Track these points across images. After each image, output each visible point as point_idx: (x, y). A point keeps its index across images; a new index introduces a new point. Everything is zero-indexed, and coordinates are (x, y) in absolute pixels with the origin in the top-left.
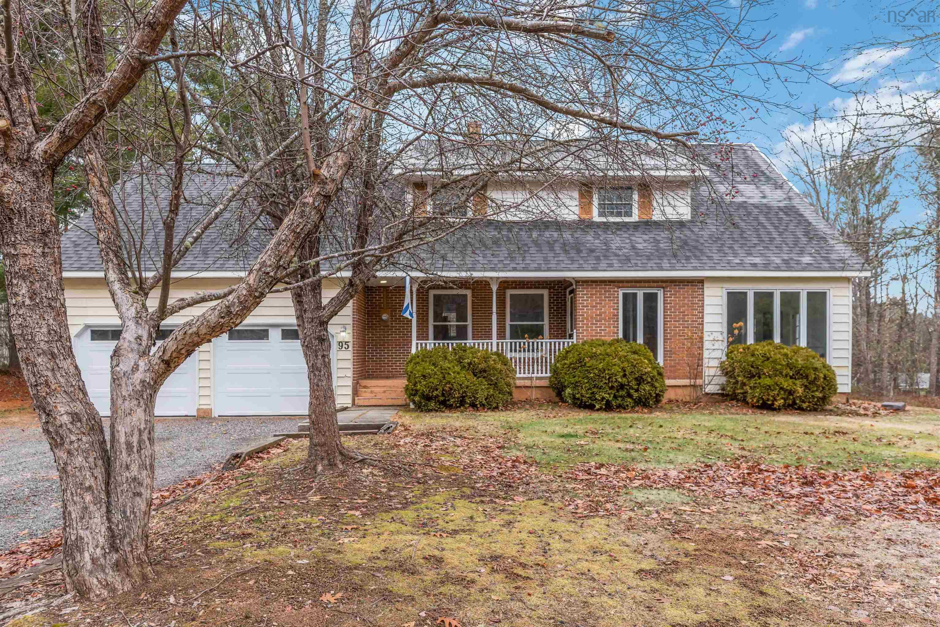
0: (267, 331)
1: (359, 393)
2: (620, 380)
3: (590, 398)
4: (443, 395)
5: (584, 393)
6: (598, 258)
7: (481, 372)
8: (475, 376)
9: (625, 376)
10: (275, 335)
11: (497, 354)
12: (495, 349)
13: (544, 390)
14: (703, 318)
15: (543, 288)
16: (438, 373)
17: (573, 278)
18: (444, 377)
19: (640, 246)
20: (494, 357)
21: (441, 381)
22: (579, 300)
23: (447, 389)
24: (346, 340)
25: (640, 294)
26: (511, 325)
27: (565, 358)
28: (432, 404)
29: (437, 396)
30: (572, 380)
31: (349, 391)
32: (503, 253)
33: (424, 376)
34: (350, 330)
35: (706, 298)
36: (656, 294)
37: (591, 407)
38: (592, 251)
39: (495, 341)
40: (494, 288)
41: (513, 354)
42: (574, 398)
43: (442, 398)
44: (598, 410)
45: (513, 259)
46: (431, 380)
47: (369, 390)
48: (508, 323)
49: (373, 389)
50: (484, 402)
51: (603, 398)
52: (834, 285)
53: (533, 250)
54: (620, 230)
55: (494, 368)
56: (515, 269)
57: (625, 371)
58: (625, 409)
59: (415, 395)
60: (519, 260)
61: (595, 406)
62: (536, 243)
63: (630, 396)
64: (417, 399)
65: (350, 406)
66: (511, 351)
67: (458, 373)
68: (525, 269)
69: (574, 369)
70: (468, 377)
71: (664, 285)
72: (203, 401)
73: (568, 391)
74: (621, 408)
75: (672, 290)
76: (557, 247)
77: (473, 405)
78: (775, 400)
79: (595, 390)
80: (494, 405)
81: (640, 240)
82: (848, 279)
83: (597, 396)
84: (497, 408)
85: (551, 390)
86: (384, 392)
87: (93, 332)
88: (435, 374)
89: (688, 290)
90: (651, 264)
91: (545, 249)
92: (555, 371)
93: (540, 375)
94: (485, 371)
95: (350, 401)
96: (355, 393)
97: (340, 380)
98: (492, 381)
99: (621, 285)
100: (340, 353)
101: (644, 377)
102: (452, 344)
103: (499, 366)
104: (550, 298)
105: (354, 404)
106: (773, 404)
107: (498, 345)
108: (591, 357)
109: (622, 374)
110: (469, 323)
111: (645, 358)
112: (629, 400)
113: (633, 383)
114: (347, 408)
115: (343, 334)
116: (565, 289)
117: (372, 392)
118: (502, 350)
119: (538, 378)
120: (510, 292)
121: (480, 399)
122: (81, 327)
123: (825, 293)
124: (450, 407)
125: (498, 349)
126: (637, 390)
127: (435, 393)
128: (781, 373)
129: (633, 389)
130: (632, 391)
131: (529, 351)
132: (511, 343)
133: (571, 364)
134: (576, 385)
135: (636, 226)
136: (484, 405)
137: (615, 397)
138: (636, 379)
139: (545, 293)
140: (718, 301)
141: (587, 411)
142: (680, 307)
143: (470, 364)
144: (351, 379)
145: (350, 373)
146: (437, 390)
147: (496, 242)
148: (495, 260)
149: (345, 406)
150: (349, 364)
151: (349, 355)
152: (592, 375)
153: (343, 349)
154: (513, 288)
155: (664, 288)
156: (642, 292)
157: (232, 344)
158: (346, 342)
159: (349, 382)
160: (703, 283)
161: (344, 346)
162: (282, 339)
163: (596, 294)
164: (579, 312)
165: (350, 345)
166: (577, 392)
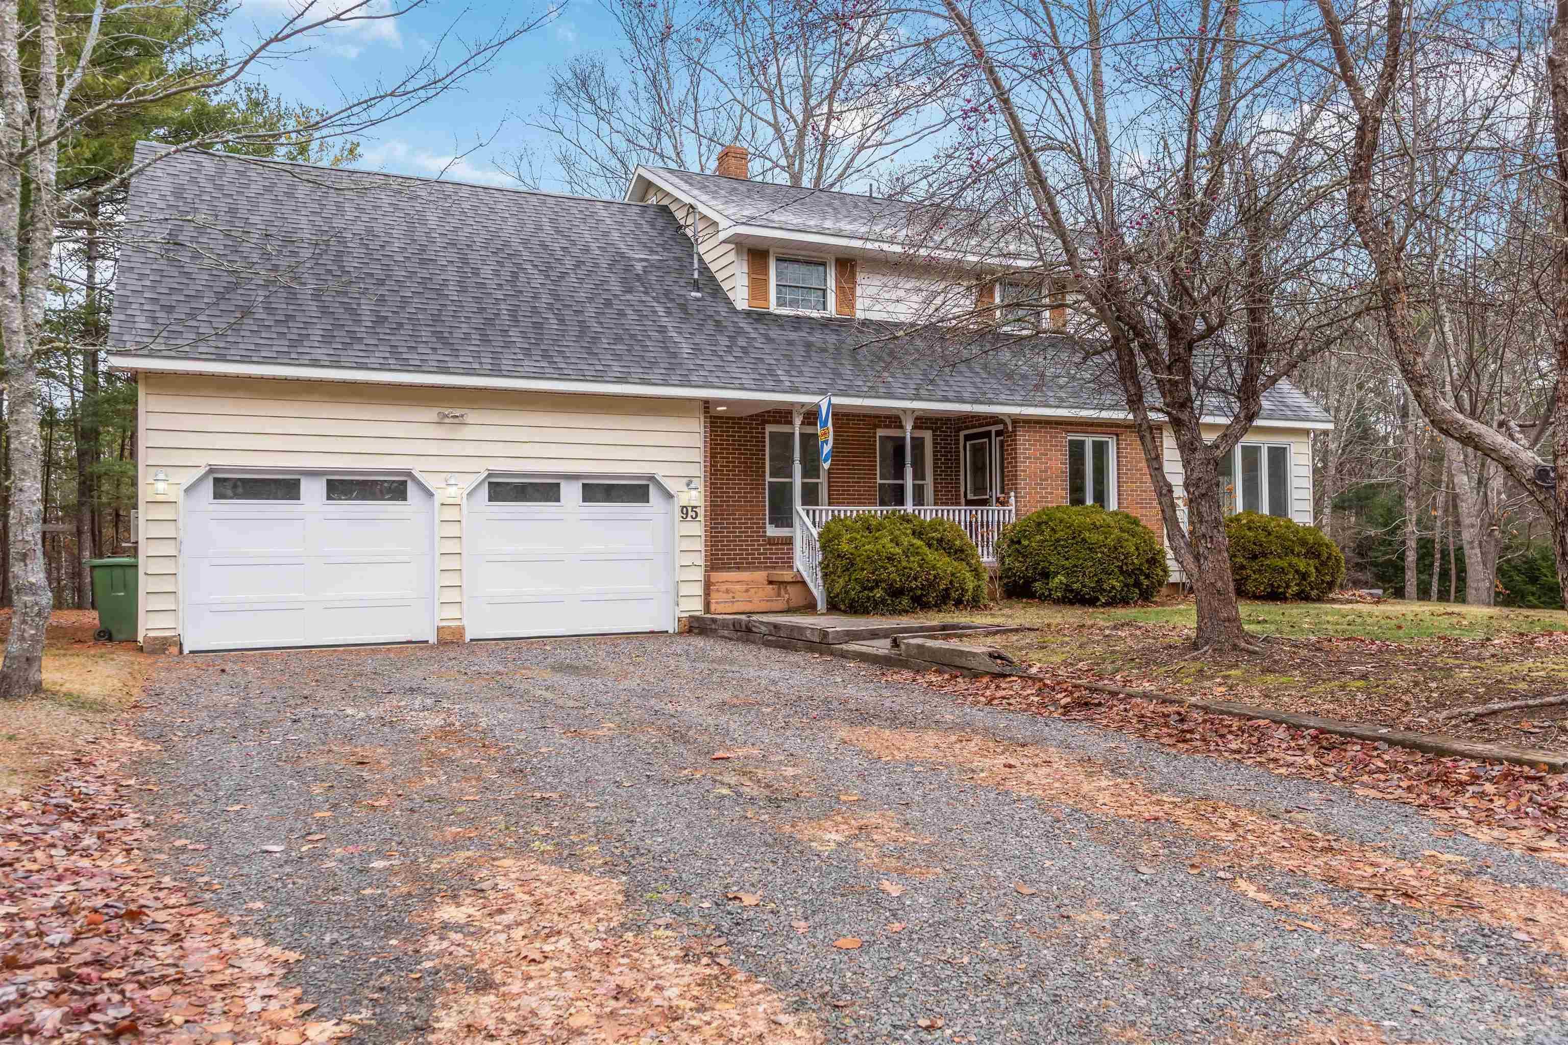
0: (558, 485)
1: (713, 592)
3: (1093, 589)
5: (1084, 583)
9: (1138, 556)
10: (571, 493)
15: (926, 428)
17: (1009, 415)
22: (1020, 449)
24: (694, 503)
25: (1089, 441)
26: (881, 485)
28: (905, 601)
31: (699, 590)
35: (1165, 451)
36: (1106, 443)
37: (1094, 602)
40: (909, 426)
44: (1101, 606)
48: (878, 481)
49: (729, 586)
52: (1293, 439)
61: (1098, 599)
65: (701, 614)
71: (1119, 430)
72: (452, 612)
74: (1126, 600)
75: (1123, 438)
78: (1288, 586)
79: (1104, 577)
82: (1307, 432)
87: (216, 480)
95: (702, 607)
96: (707, 592)
97: (684, 570)
99: (1069, 428)
100: (682, 524)
104: (935, 444)
105: (705, 611)
106: (1285, 593)
110: (823, 480)
115: (693, 493)
117: (727, 591)
120: (879, 433)
121: (968, 593)
122: (202, 471)
123: (1285, 449)
126: (1147, 577)
128: (1292, 552)
134: (1070, 572)
138: (1147, 561)
139: (927, 435)
144: (701, 570)
145: (699, 560)
149: (693, 614)
150: (699, 545)
151: (698, 528)
152: (1099, 555)
153: (689, 518)
154: (886, 427)
155: (1117, 435)
156: (1091, 439)
157: (496, 509)
158: (693, 507)
159: (698, 574)
160: (1161, 429)
161: (690, 513)
162: (584, 501)
163: (1040, 441)
164: (1021, 467)
165: (701, 512)
166: (1074, 579)
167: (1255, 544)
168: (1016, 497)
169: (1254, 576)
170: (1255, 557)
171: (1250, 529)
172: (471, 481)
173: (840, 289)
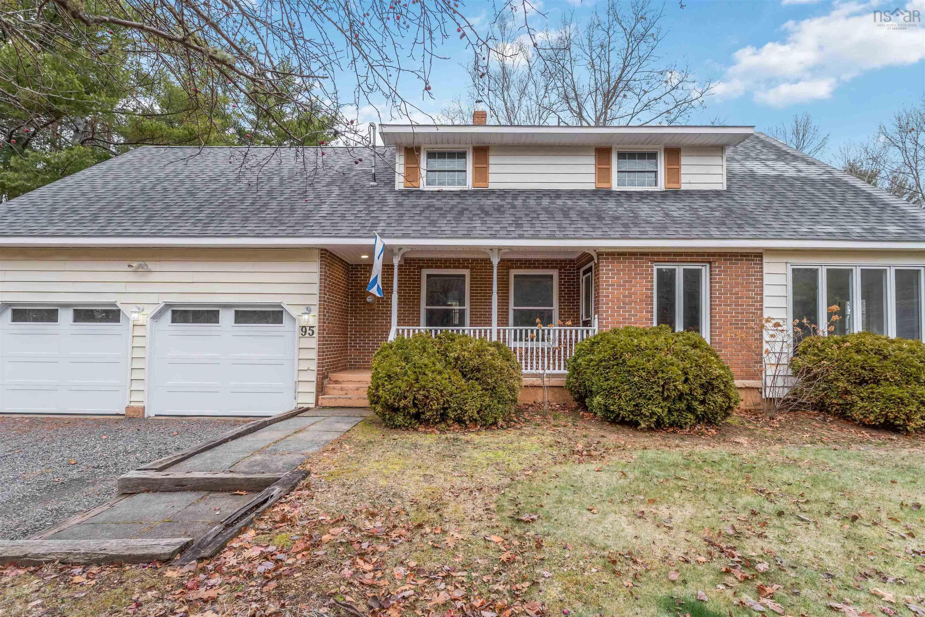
0: (217, 312)
1: (326, 390)
2: (680, 387)
3: (632, 412)
4: (415, 405)
5: (623, 404)
6: (626, 226)
7: (472, 371)
8: (464, 376)
9: (686, 381)
10: (227, 317)
11: (497, 345)
12: (495, 339)
13: (556, 390)
14: (762, 301)
15: (553, 268)
16: (409, 372)
18: (417, 380)
19: (675, 214)
20: (492, 349)
21: (412, 385)
22: (603, 277)
23: (420, 397)
24: (311, 324)
25: (679, 270)
26: (514, 310)
27: (591, 351)
28: (400, 419)
29: (405, 407)
30: (605, 385)
31: (313, 388)
32: (508, 219)
33: (389, 376)
34: (315, 311)
35: (765, 277)
36: (699, 271)
37: (633, 425)
38: (617, 218)
39: (495, 327)
40: (495, 261)
41: (518, 344)
42: (607, 410)
43: (413, 411)
44: (642, 430)
45: (519, 226)
46: (399, 383)
47: (339, 386)
48: (512, 307)
49: (344, 385)
50: (476, 416)
51: (653, 414)
53: (543, 217)
54: (646, 198)
55: (492, 366)
56: (521, 237)
57: (686, 373)
58: (681, 427)
59: (376, 403)
60: (526, 227)
61: (639, 424)
62: (546, 210)
63: (690, 409)
64: (379, 409)
65: (313, 406)
66: (515, 340)
67: (440, 373)
68: (535, 237)
69: (606, 368)
70: (454, 378)
71: (711, 258)
72: (138, 397)
73: (598, 399)
74: (676, 426)
75: (720, 266)
76: (573, 215)
77: (459, 421)
79: (641, 401)
80: (491, 421)
81: (673, 208)
83: (644, 410)
84: (495, 423)
85: (568, 393)
86: (358, 389)
88: (405, 374)
89: (743, 266)
90: (695, 232)
91: (559, 216)
92: (575, 370)
93: (551, 371)
94: (478, 370)
95: (313, 401)
96: (321, 390)
97: (302, 373)
98: (488, 384)
99: (656, 258)
100: (302, 339)
101: (715, 383)
102: (436, 331)
103: (498, 363)
104: (561, 279)
105: (317, 404)
107: (499, 333)
108: (633, 352)
109: (683, 378)
110: (467, 307)
111: (711, 354)
112: (690, 416)
113: (699, 391)
114: (308, 409)
115: (306, 317)
116: (579, 269)
117: (342, 389)
118: (504, 339)
119: (549, 376)
120: (513, 272)
121: (470, 413)
123: (918, 271)
124: (427, 423)
125: (499, 338)
126: (703, 402)
127: (403, 403)
129: (696, 399)
130: (695, 404)
131: (537, 340)
132: (515, 331)
133: (601, 361)
134: (609, 393)
135: (664, 195)
136: (476, 420)
137: (670, 411)
138: (702, 386)
139: (555, 273)
140: (781, 280)
141: (626, 430)
142: (732, 287)
143: (457, 359)
144: (315, 373)
145: (314, 366)
146: (405, 398)
147: (499, 209)
148: (497, 227)
149: (305, 406)
150: (314, 355)
151: (313, 342)
152: (636, 379)
153: (307, 335)
154: (517, 268)
155: (710, 263)
156: (682, 268)
157: (175, 328)
158: (310, 327)
159: (313, 377)
160: (762, 257)
161: (308, 331)
162: (235, 323)
163: (623, 270)
164: (603, 293)
165: (316, 330)
166: (611, 401)
167: (863, 368)
168: (598, 318)
169: (860, 404)
170: (862, 382)
171: (858, 352)
172: (151, 310)
173: (476, 169)
